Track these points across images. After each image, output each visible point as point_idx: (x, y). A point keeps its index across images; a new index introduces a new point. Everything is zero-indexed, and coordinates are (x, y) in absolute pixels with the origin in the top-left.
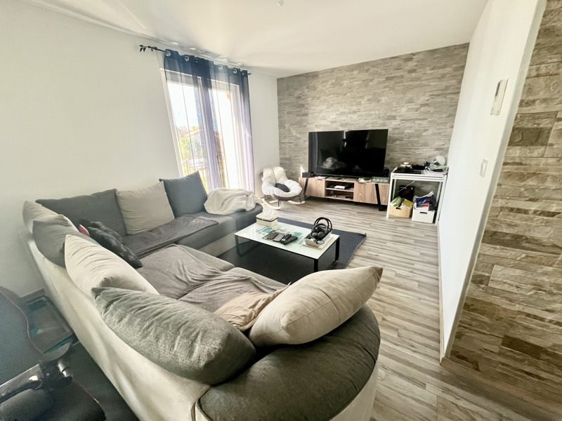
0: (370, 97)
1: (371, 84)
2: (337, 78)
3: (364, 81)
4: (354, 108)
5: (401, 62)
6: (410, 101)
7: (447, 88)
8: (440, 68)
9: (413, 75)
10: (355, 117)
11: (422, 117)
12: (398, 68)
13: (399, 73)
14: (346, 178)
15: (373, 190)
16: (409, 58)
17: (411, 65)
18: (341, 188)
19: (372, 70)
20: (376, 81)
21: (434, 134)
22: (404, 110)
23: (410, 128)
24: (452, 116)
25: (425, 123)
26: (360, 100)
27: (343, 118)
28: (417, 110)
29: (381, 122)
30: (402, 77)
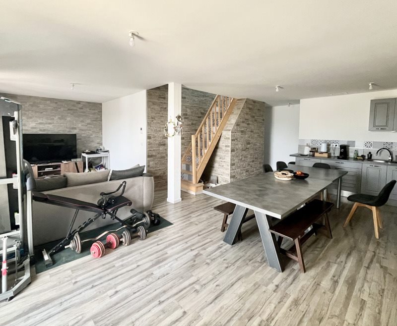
0: (60, 117)
1: (59, 110)
2: (34, 102)
3: (54, 107)
4: (50, 121)
5: (75, 104)
6: (82, 121)
7: (97, 118)
8: (93, 110)
9: (82, 110)
10: (51, 126)
11: (89, 129)
12: (74, 106)
13: (75, 108)
14: (51, 162)
15: (74, 166)
16: (79, 103)
17: (80, 106)
18: (51, 169)
19: (59, 103)
20: (62, 109)
21: (95, 137)
22: (80, 125)
23: (84, 134)
24: (101, 129)
25: (91, 132)
26: (54, 117)
27: (41, 126)
28: (86, 126)
29: (68, 130)
30: (76, 110)
